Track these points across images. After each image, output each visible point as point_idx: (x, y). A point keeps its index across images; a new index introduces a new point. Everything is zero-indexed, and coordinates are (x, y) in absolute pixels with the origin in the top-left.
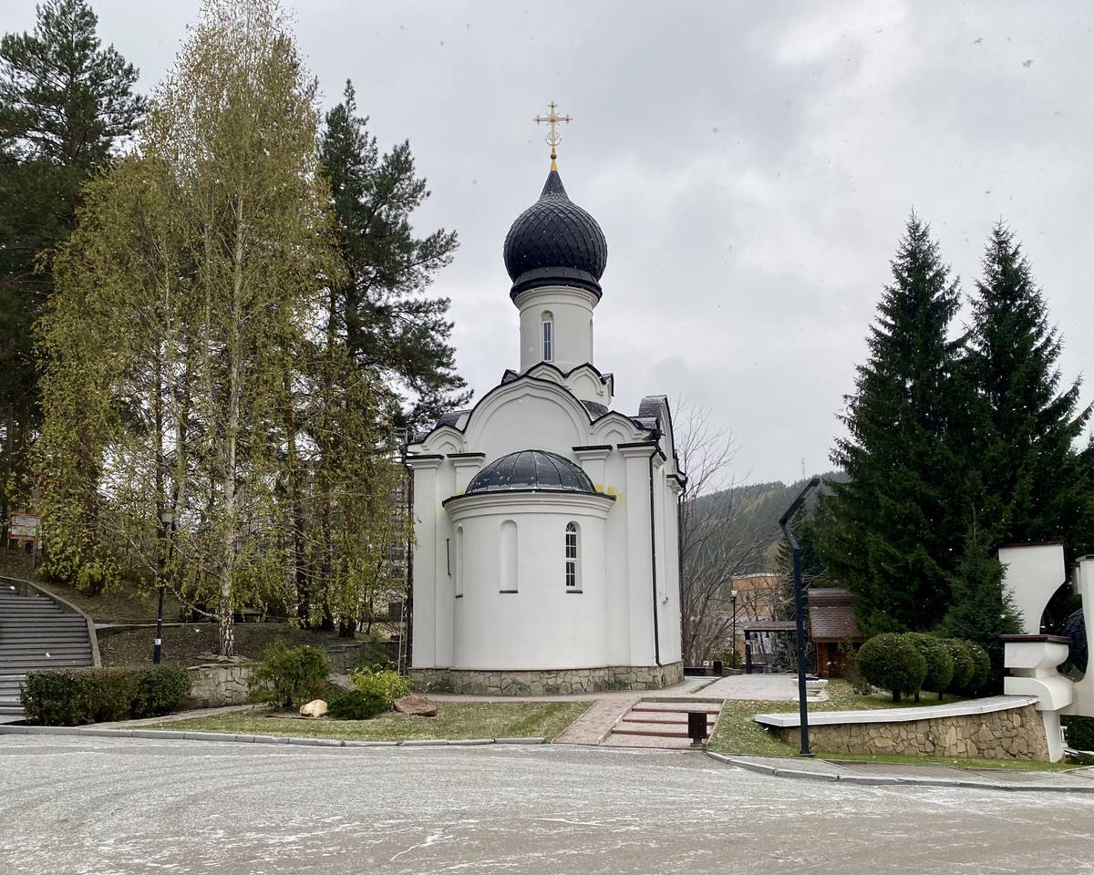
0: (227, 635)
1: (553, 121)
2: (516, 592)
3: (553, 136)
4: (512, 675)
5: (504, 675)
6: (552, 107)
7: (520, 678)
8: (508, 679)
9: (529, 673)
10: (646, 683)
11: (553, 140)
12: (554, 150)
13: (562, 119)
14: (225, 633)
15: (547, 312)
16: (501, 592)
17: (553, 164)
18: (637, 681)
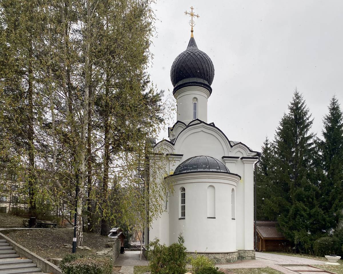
0: (81, 235)
1: (192, 15)
2: (215, 218)
3: (192, 22)
4: (214, 255)
5: (210, 255)
6: (192, 9)
7: (217, 256)
8: (212, 257)
9: (221, 254)
10: (251, 257)
11: (192, 24)
12: (192, 28)
13: (196, 16)
14: (80, 234)
15: (195, 98)
16: (208, 218)
17: (192, 35)
18: (248, 256)
